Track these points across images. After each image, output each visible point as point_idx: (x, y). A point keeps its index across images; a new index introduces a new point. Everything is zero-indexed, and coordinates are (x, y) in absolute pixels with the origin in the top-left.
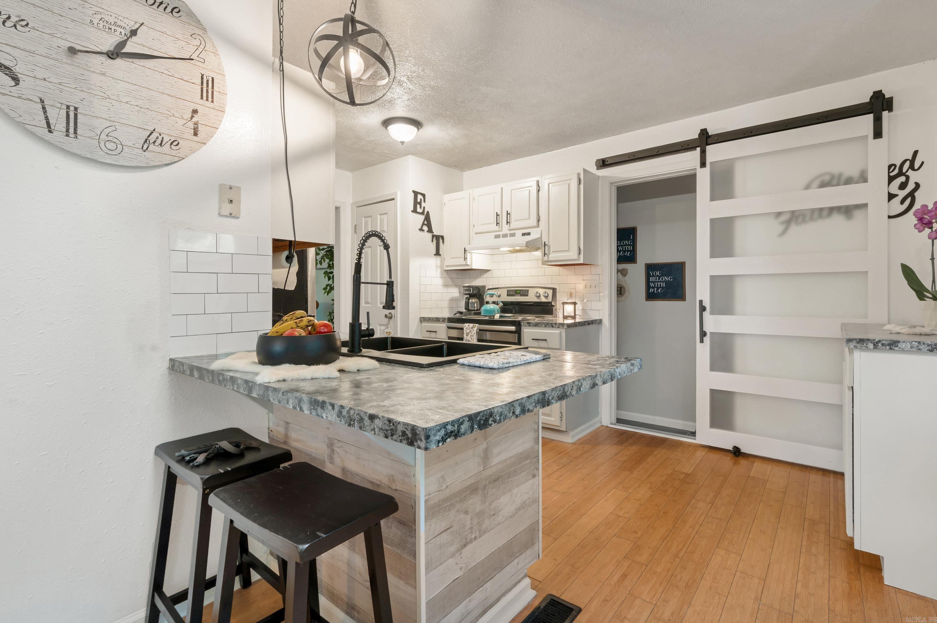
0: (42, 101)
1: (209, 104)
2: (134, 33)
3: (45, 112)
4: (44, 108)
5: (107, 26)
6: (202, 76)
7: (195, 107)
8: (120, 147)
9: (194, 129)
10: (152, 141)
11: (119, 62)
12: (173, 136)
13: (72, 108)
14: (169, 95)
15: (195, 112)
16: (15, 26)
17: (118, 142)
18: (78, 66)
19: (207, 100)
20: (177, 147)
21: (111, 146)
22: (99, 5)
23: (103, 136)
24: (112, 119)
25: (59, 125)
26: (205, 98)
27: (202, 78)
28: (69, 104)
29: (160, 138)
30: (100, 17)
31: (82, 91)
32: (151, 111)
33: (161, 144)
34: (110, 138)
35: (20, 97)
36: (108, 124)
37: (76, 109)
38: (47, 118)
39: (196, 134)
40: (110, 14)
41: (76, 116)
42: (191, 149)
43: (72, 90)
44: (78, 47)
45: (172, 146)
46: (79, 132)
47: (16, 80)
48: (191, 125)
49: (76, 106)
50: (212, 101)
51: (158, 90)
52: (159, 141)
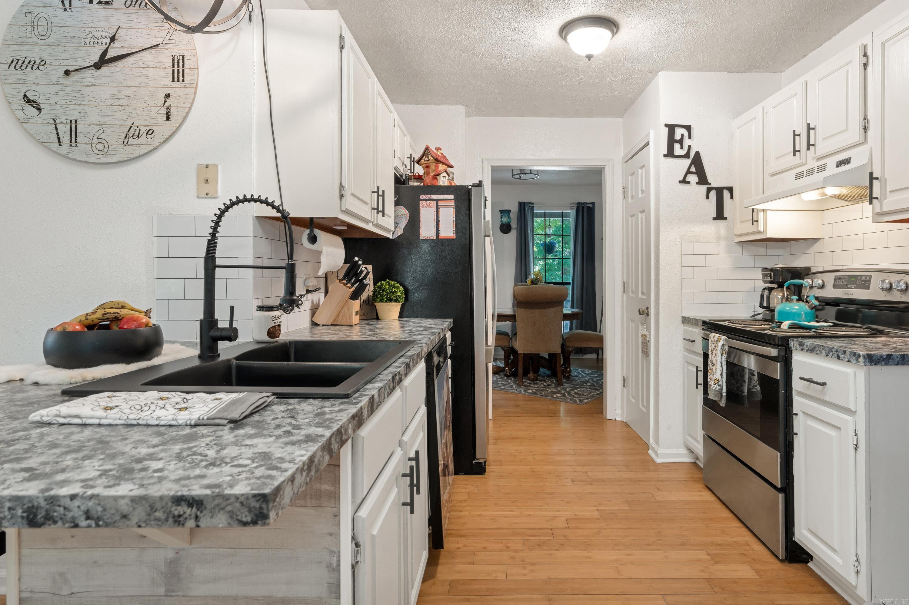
0: (55, 121)
1: (180, 84)
2: (113, 39)
3: (57, 130)
4: (56, 127)
5: (96, 41)
6: (174, 57)
7: (166, 91)
8: (106, 146)
9: (167, 114)
10: (131, 135)
11: (105, 69)
12: (148, 126)
13: (73, 122)
14: (144, 87)
15: (167, 96)
16: (38, 67)
17: (105, 142)
18: (77, 85)
19: (178, 81)
20: (152, 135)
21: (100, 147)
22: (91, 25)
23: (95, 140)
24: (101, 123)
25: (65, 139)
26: (176, 79)
27: (173, 60)
28: (71, 119)
29: (138, 131)
30: (90, 35)
31: (80, 104)
32: (130, 106)
33: (138, 136)
34: (100, 140)
35: (42, 123)
36: (98, 128)
37: (76, 121)
38: (58, 134)
39: (168, 118)
40: (97, 29)
41: (76, 126)
42: (164, 134)
43: (73, 106)
44: (71, 69)
45: (148, 135)
46: (78, 141)
47: (39, 109)
48: (164, 111)
49: (76, 119)
50: (183, 81)
51: (135, 85)
52: (137, 134)
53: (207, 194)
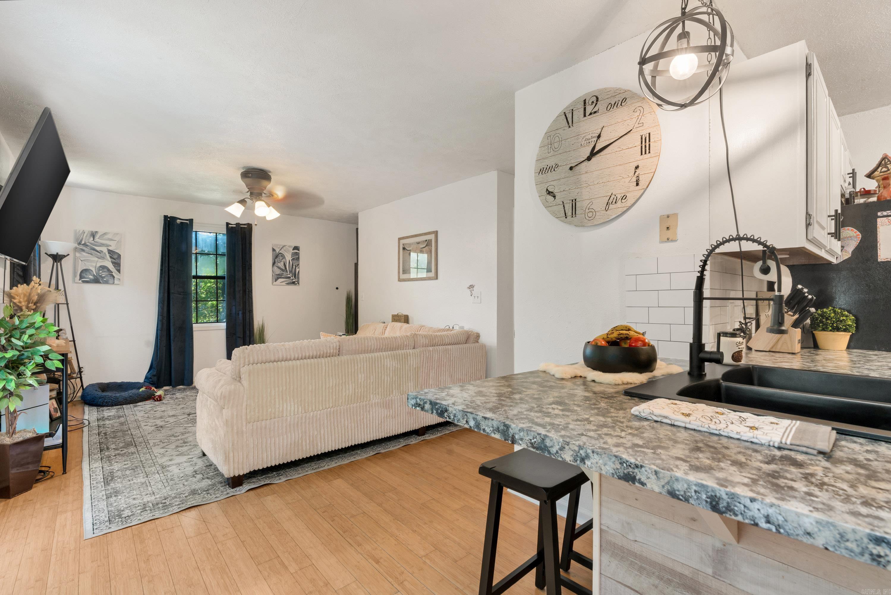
0: (563, 203)
1: (648, 155)
2: (599, 137)
3: (564, 208)
4: (564, 206)
5: (588, 141)
6: (642, 136)
7: (636, 164)
8: (594, 213)
9: (637, 181)
10: (610, 203)
11: (594, 159)
12: (622, 193)
13: (574, 200)
14: (620, 165)
15: (637, 167)
16: (554, 170)
17: (594, 211)
18: (576, 175)
19: (645, 153)
20: (626, 200)
21: (590, 215)
22: (584, 132)
23: (587, 211)
24: (590, 198)
25: (569, 213)
26: (644, 153)
27: (642, 138)
28: (572, 199)
29: (615, 198)
30: (584, 139)
31: (578, 188)
32: (610, 182)
33: (616, 202)
34: (590, 210)
35: (556, 205)
36: (589, 201)
37: (575, 200)
38: (565, 211)
39: (637, 184)
40: (589, 133)
41: (575, 203)
42: (634, 197)
43: (574, 190)
44: (573, 165)
45: (623, 200)
46: (576, 213)
47: (554, 197)
48: (634, 179)
49: (575, 198)
50: (649, 152)
51: (613, 165)
52: (615, 201)
53: (668, 239)
